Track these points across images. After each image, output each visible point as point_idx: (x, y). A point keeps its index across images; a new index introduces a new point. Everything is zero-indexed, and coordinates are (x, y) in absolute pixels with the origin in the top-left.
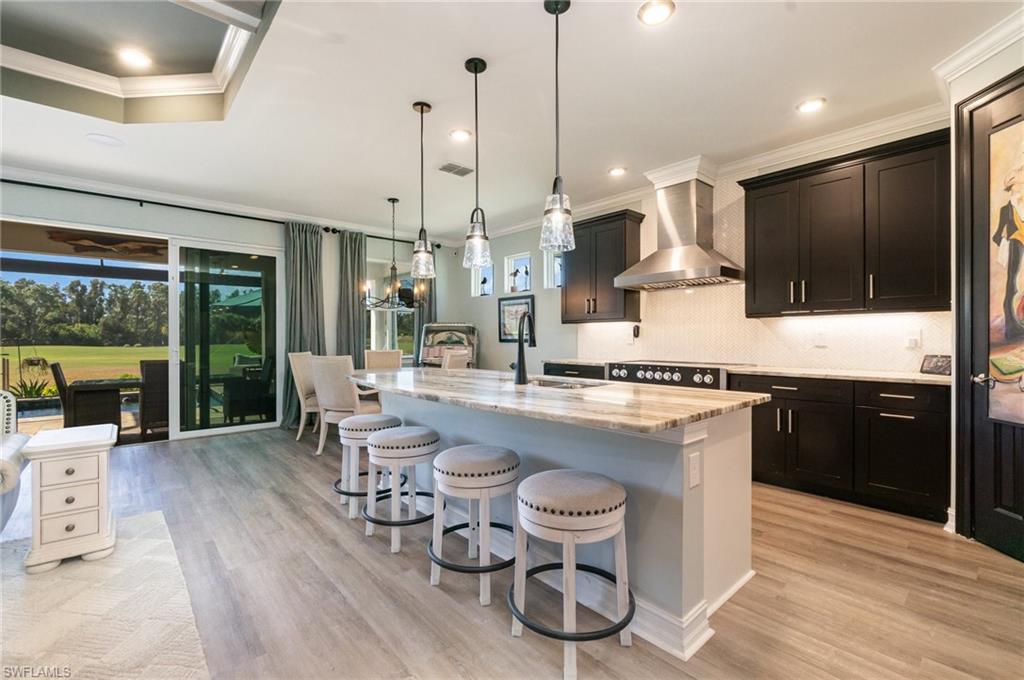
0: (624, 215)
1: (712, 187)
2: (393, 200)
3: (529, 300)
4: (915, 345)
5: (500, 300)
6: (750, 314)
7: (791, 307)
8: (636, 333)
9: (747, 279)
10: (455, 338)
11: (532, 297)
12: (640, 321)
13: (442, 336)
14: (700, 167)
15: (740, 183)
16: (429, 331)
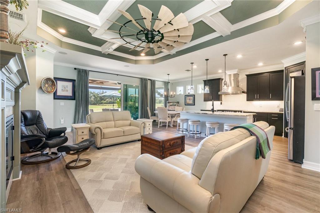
0: (219, 79)
1: (239, 74)
2: (168, 74)
3: (193, 96)
4: (278, 107)
5: (185, 96)
6: (247, 100)
7: (256, 99)
8: (221, 103)
9: (247, 93)
10: (174, 104)
11: (194, 95)
12: (222, 101)
13: (171, 104)
14: (238, 71)
15: (246, 75)
16: (168, 103)
